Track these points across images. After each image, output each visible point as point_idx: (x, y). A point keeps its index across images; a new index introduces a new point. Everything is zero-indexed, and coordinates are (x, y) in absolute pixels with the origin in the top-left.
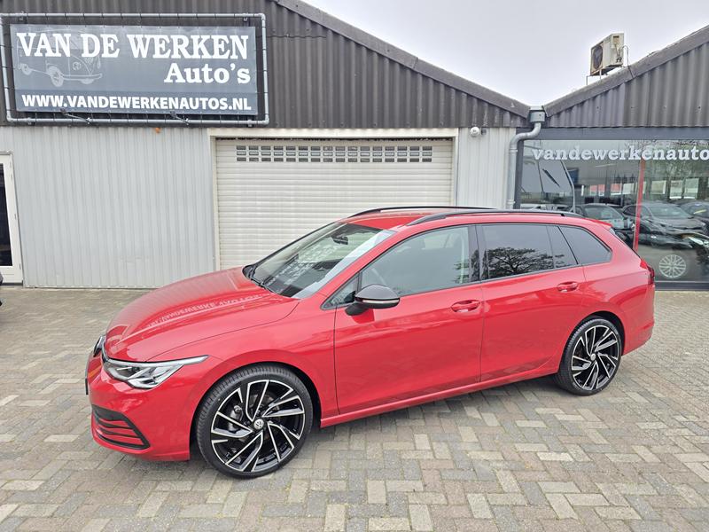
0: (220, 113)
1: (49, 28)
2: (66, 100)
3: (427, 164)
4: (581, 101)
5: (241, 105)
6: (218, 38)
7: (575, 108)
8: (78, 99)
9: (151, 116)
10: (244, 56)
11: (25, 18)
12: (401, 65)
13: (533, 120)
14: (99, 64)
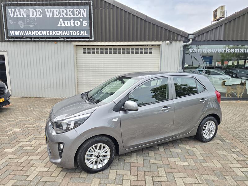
0: (77, 37)
1: (19, 7)
2: (24, 33)
3: (150, 54)
4: (207, 31)
5: (84, 34)
6: (76, 10)
7: (205, 33)
8: (28, 32)
9: (53, 38)
10: (85, 16)
11: (11, 4)
12: (141, 19)
13: (189, 38)
14: (36, 20)
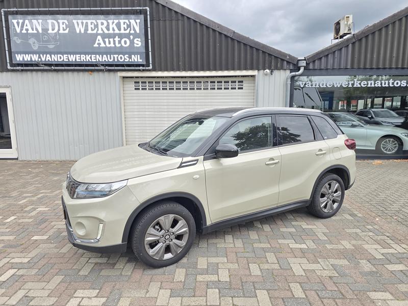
0: (125, 63)
1: (30, 17)
2: (40, 57)
3: (240, 91)
4: (327, 54)
5: (137, 59)
6: (123, 21)
7: (323, 58)
8: (46, 56)
9: (87, 65)
10: (138, 31)
11: (16, 11)
12: (225, 35)
13: (299, 65)
14: (58, 36)
